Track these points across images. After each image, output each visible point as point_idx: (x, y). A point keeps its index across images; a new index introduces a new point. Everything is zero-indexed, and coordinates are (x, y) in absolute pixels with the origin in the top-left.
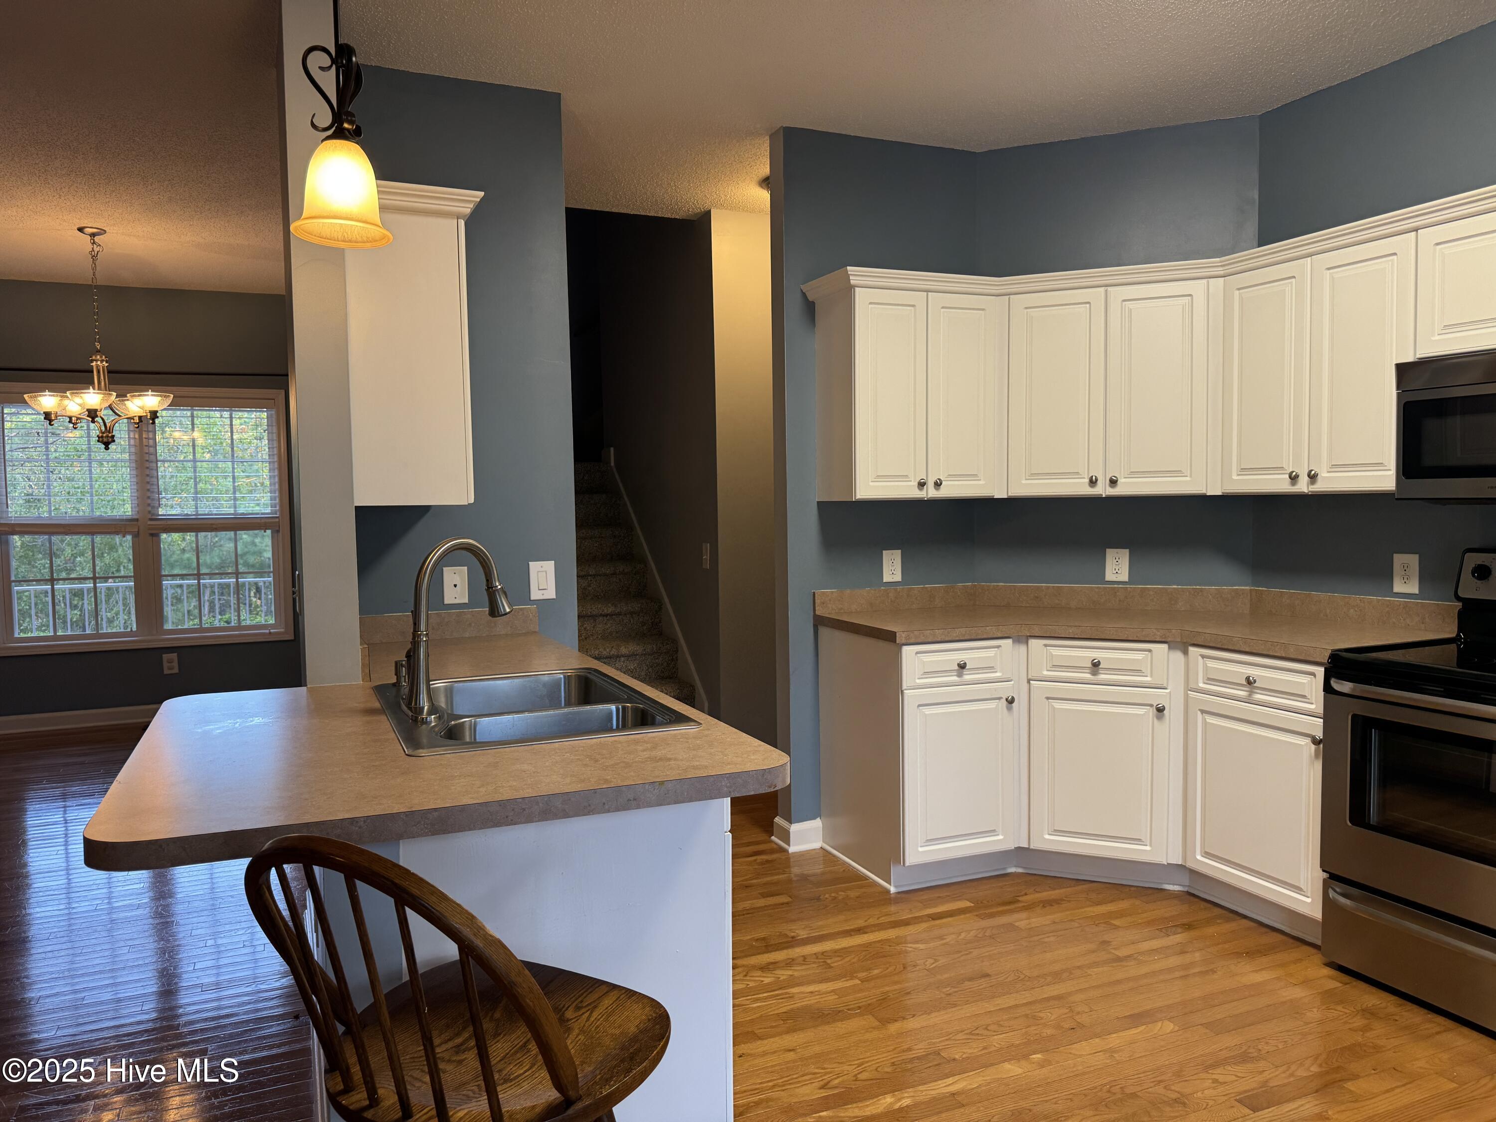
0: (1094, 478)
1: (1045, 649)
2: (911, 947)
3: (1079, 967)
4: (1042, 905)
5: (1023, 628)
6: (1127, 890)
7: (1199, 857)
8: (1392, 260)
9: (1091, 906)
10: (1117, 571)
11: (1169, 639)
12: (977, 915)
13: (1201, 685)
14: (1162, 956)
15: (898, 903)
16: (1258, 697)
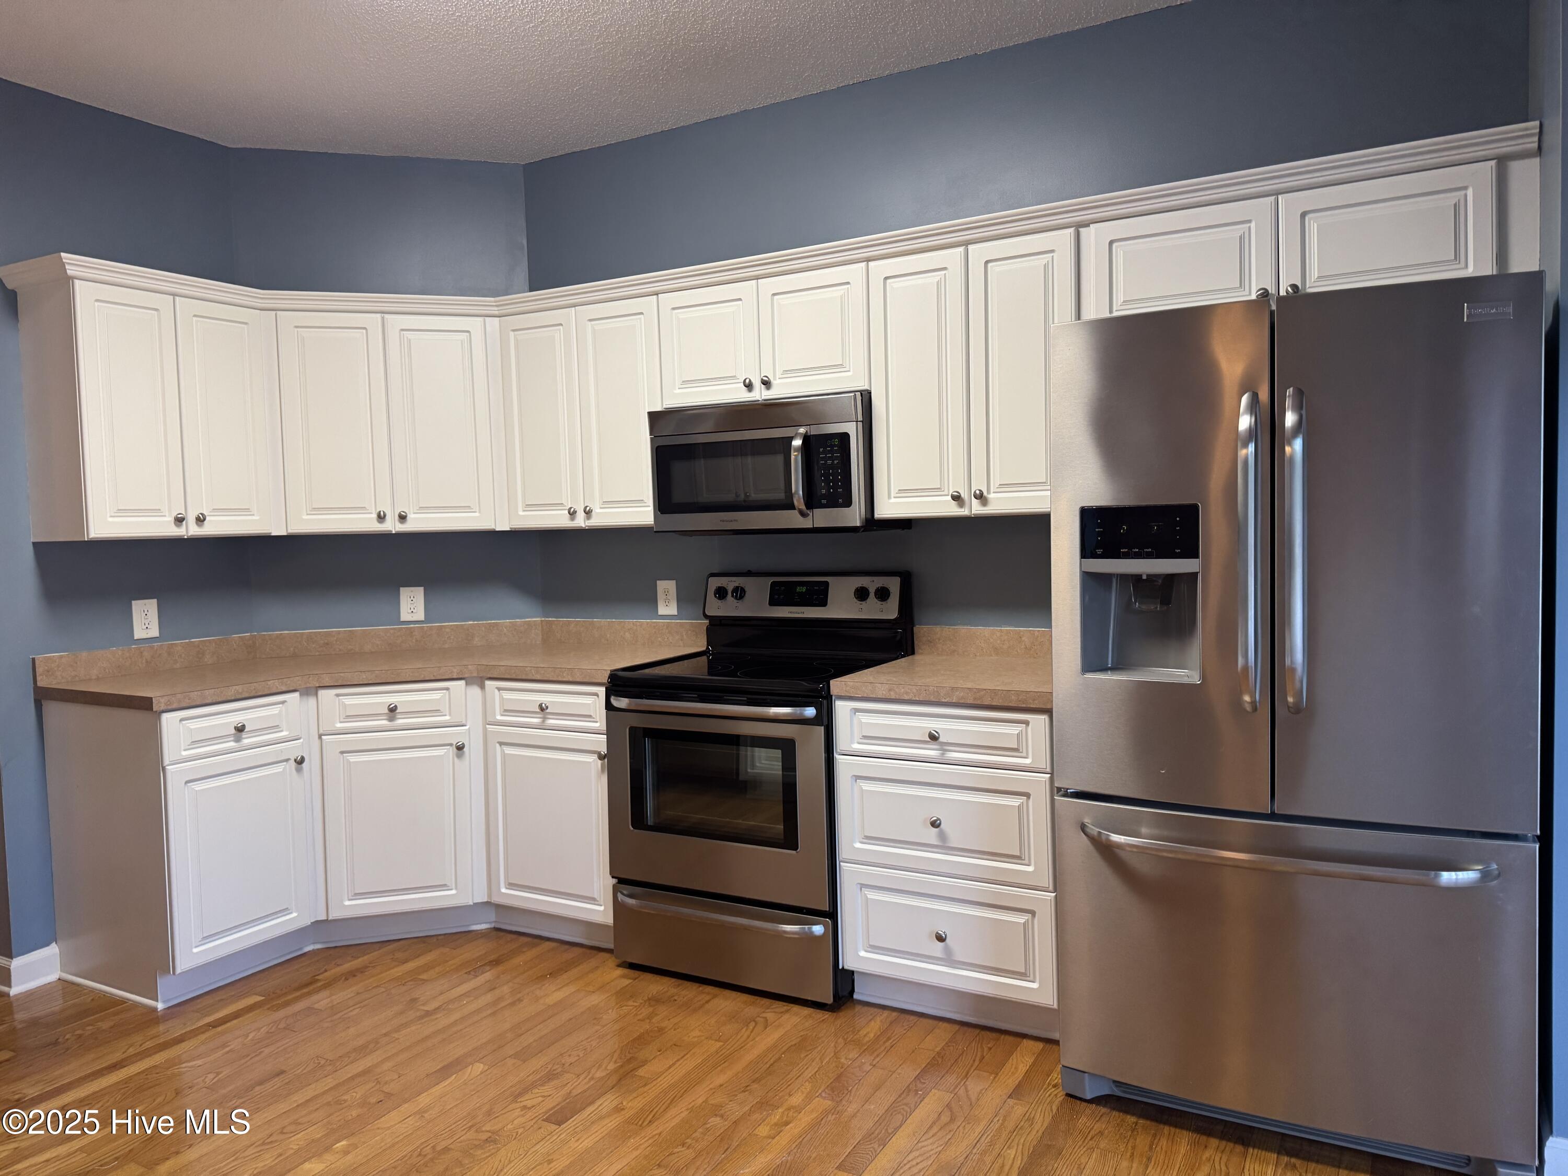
0: (382, 513)
1: (337, 699)
2: (185, 1067)
3: (385, 1035)
4: (343, 978)
5: (311, 679)
6: (435, 940)
7: (504, 890)
8: (640, 319)
9: (398, 966)
10: (412, 610)
11: (466, 676)
12: (268, 1009)
13: (499, 717)
14: (472, 998)
15: (167, 1020)
16: (551, 722)
